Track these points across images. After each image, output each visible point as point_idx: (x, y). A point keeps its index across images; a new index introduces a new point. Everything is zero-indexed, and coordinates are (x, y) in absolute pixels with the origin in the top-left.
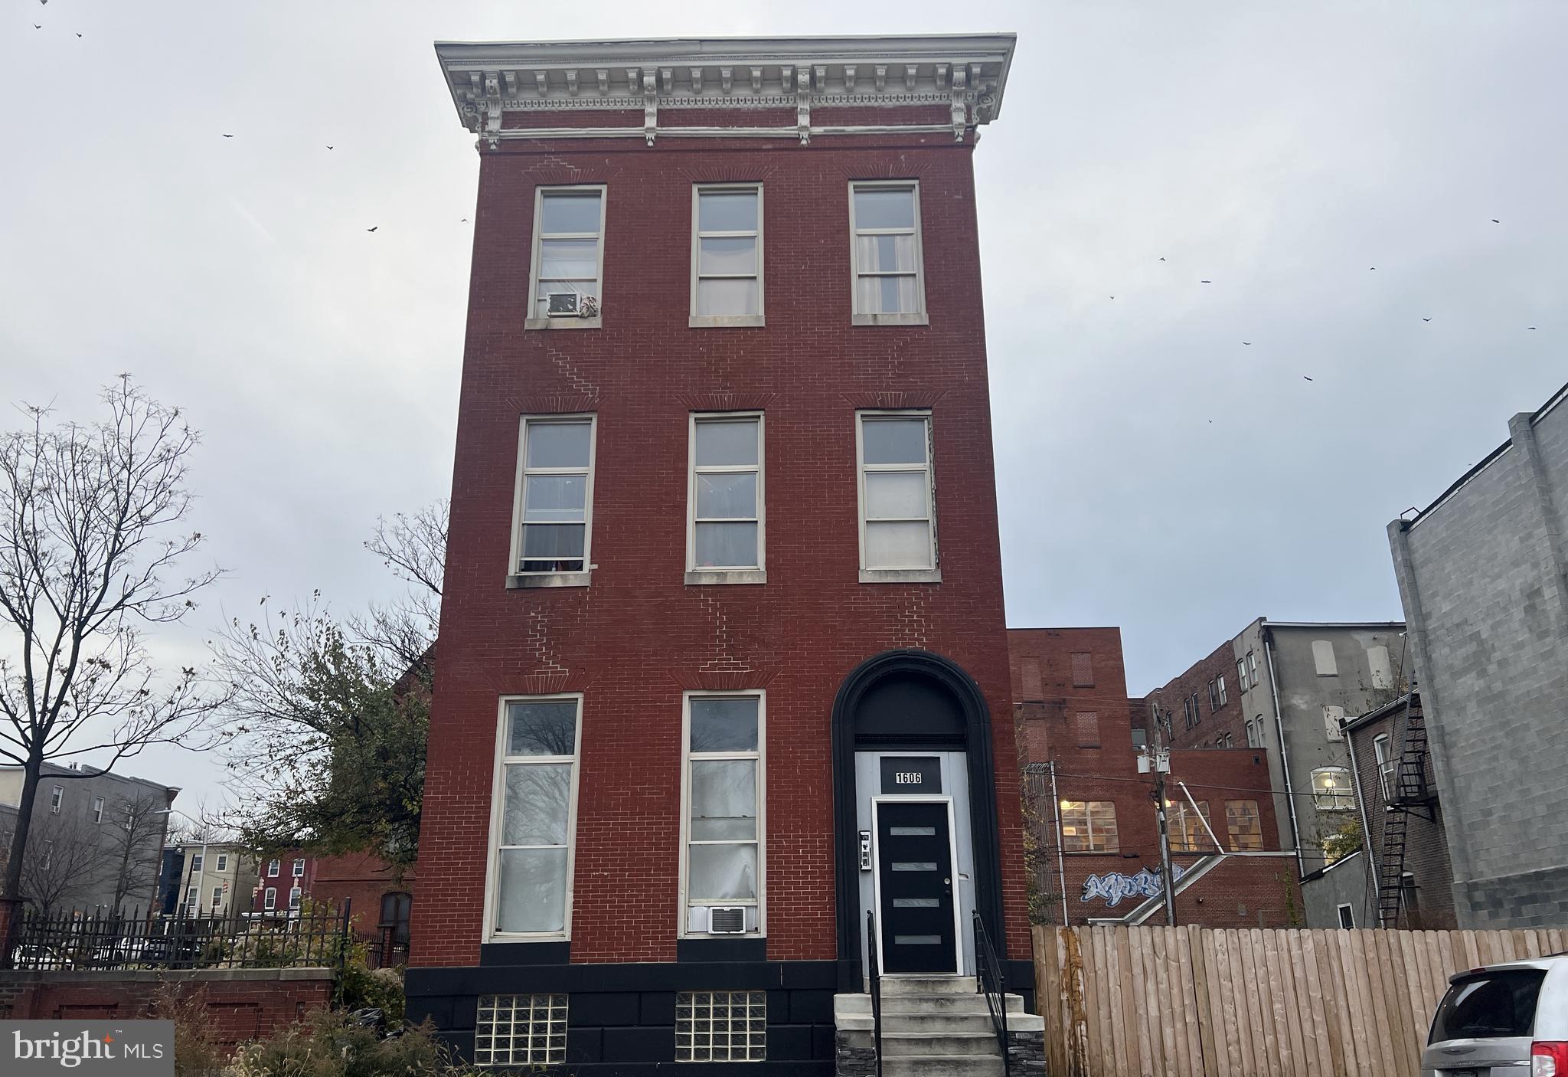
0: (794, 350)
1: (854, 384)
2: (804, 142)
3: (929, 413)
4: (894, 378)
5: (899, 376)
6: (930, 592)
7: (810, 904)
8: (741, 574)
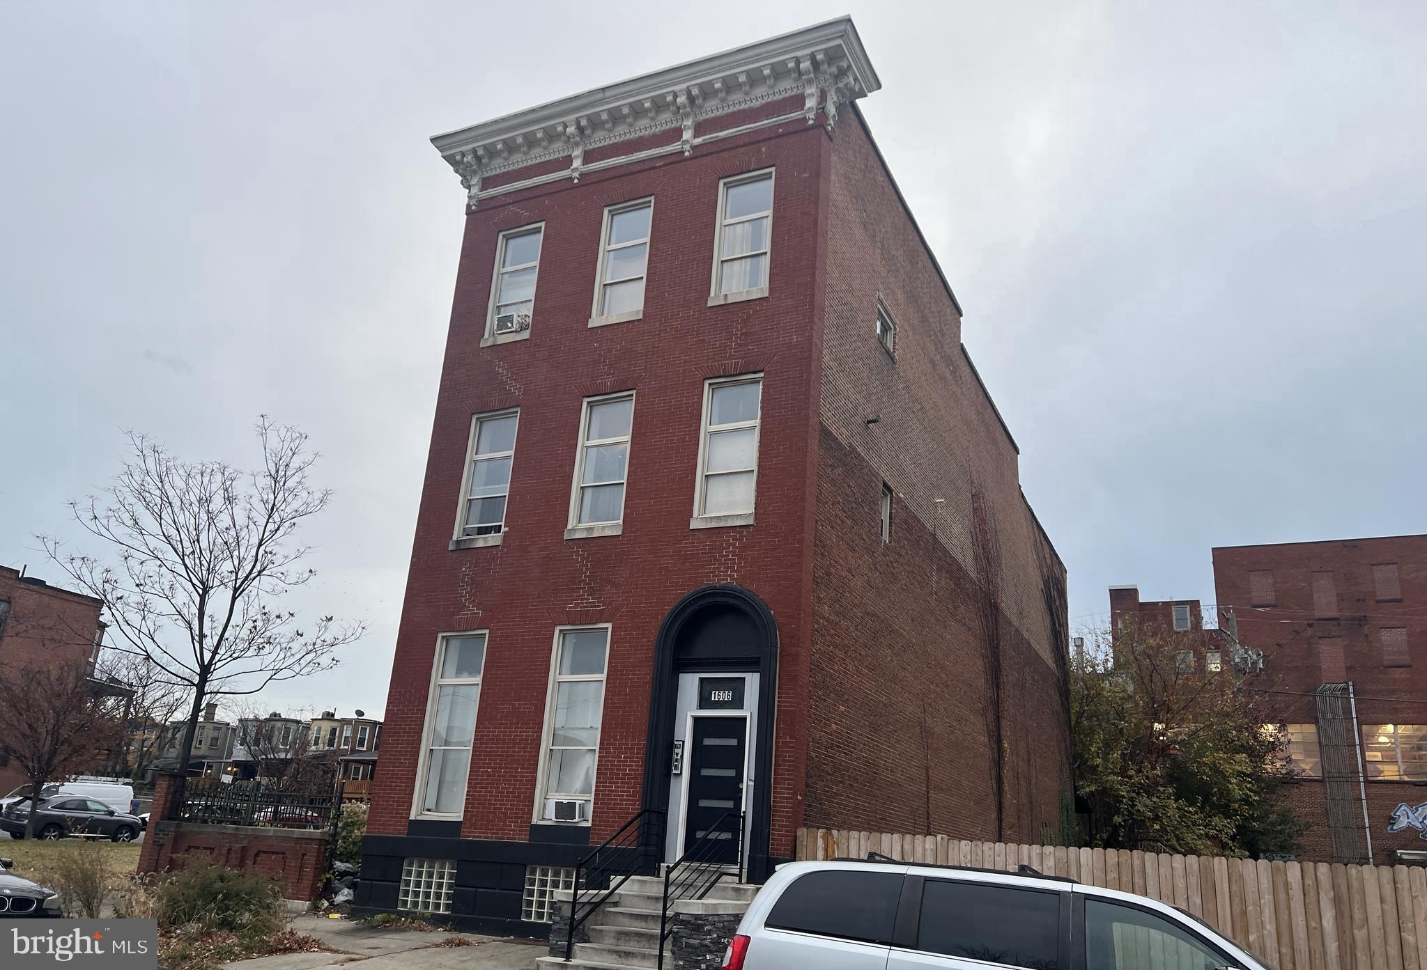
0: (662, 335)
1: (705, 358)
2: (687, 154)
3: (762, 375)
4: (736, 348)
5: (740, 345)
6: (745, 533)
7: (625, 800)
8: (604, 527)
